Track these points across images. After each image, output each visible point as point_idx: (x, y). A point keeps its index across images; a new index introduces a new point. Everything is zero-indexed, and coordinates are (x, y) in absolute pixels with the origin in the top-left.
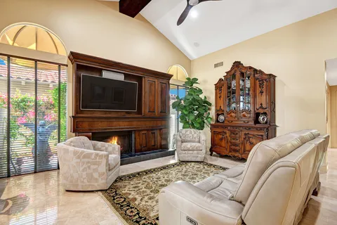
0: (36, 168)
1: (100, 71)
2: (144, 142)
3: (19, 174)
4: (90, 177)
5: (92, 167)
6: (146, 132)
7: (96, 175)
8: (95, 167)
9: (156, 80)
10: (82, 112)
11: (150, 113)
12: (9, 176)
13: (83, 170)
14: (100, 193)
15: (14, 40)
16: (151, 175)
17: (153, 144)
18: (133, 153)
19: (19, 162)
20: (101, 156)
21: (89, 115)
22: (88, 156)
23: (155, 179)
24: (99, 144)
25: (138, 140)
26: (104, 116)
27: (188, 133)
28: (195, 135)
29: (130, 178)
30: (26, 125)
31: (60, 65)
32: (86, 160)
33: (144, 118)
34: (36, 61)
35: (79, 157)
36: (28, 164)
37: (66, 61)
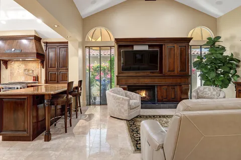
0: (101, 103)
1: (132, 46)
2: (165, 94)
3: (94, 104)
4: (120, 111)
5: (121, 105)
6: (166, 87)
7: (123, 110)
8: (122, 105)
9: (175, 45)
10: (122, 73)
11: (170, 72)
12: (90, 105)
13: (117, 106)
14: (125, 121)
15: (92, 38)
16: (162, 119)
17: (173, 97)
18: (156, 102)
19: (95, 98)
20: (125, 100)
21: (126, 75)
22: (119, 99)
23: (163, 122)
24: (129, 93)
25: (159, 93)
26: (135, 75)
27: (206, 90)
28: (215, 93)
29: (147, 117)
30: (97, 80)
31: (111, 47)
32: (118, 101)
33: (165, 76)
34: (100, 47)
35: (114, 99)
36: (98, 100)
37: (114, 44)
